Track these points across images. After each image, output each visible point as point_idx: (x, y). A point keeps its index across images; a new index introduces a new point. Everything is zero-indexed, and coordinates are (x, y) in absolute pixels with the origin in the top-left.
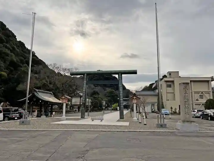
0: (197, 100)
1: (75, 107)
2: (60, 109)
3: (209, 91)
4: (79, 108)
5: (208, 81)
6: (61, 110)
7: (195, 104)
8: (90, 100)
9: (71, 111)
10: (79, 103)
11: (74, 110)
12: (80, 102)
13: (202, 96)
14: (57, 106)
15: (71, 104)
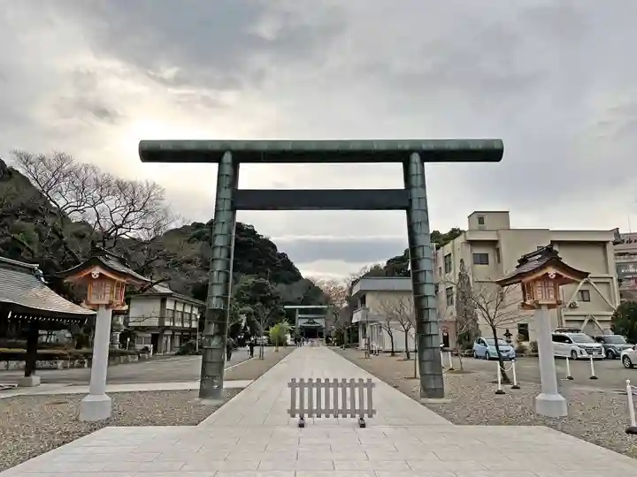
0: (573, 306)
1: (140, 334)
2: (78, 347)
3: (607, 275)
4: (155, 340)
5: (603, 244)
6: (84, 350)
7: (567, 321)
8: (195, 311)
9: (123, 354)
10: (155, 323)
11: (139, 347)
12: (162, 319)
13: (585, 294)
14: (69, 335)
15: (126, 323)
